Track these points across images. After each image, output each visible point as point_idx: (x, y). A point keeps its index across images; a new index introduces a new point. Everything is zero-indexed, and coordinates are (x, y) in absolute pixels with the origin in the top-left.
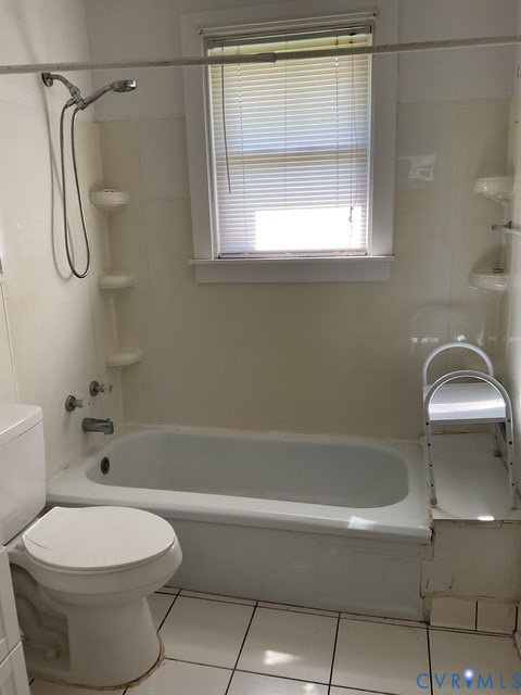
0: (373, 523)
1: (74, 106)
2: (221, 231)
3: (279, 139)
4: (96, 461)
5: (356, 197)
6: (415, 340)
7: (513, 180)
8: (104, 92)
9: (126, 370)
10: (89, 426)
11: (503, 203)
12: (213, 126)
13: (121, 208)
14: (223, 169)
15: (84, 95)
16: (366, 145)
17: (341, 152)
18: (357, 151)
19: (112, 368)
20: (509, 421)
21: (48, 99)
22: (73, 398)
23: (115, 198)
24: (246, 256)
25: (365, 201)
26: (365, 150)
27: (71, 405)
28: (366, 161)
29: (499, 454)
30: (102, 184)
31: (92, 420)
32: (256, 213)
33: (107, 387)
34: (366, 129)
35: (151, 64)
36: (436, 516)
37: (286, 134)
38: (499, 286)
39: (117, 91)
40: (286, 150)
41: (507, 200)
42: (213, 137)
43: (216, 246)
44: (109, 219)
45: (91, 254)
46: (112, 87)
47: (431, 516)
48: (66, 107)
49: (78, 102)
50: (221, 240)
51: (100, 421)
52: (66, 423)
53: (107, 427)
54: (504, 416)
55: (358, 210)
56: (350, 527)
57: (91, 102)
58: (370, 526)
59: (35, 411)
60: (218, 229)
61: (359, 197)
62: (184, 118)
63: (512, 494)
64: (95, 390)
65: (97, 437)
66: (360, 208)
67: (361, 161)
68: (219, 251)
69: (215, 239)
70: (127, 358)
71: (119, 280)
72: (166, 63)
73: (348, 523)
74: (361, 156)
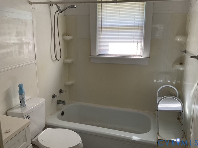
0: (140, 139)
1: (58, 12)
2: (99, 48)
3: (117, 22)
4: (60, 112)
5: (139, 40)
6: (155, 81)
7: (187, 38)
8: (67, 8)
9: (70, 86)
10: (59, 102)
11: (184, 44)
12: (98, 18)
13: (71, 40)
14: (100, 30)
15: (61, 9)
16: (143, 25)
17: (135, 27)
18: (140, 26)
19: (66, 86)
20: (183, 112)
21: (51, 10)
22: (55, 94)
23: (69, 38)
24: (106, 55)
25: (142, 41)
26: (143, 26)
27: (54, 96)
28: (143, 29)
29: (178, 119)
30: (66, 34)
31: (60, 101)
32: (109, 43)
33: (64, 91)
34: (143, 20)
35: (81, 3)
36: (159, 138)
37: (119, 21)
38: (181, 69)
39: (71, 8)
40: (119, 25)
41: (185, 43)
42: (98, 21)
43: (97, 52)
44: (67, 43)
45: (62, 54)
46: (69, 7)
47: (157, 138)
48: (56, 12)
49: (59, 11)
50: (99, 50)
51: (62, 101)
52: (52, 101)
53: (63, 103)
54: (181, 110)
55: (139, 44)
56: (133, 139)
57: (63, 11)
58: (139, 139)
59: (43, 100)
60: (98, 47)
61: (140, 40)
62: (90, 15)
63: (182, 133)
64: (61, 92)
65: (61, 105)
66: (140, 43)
67: (141, 30)
68: (98, 53)
69: (97, 50)
70: (70, 83)
71: (69, 61)
72: (85, 3)
73: (132, 138)
74: (141, 28)
